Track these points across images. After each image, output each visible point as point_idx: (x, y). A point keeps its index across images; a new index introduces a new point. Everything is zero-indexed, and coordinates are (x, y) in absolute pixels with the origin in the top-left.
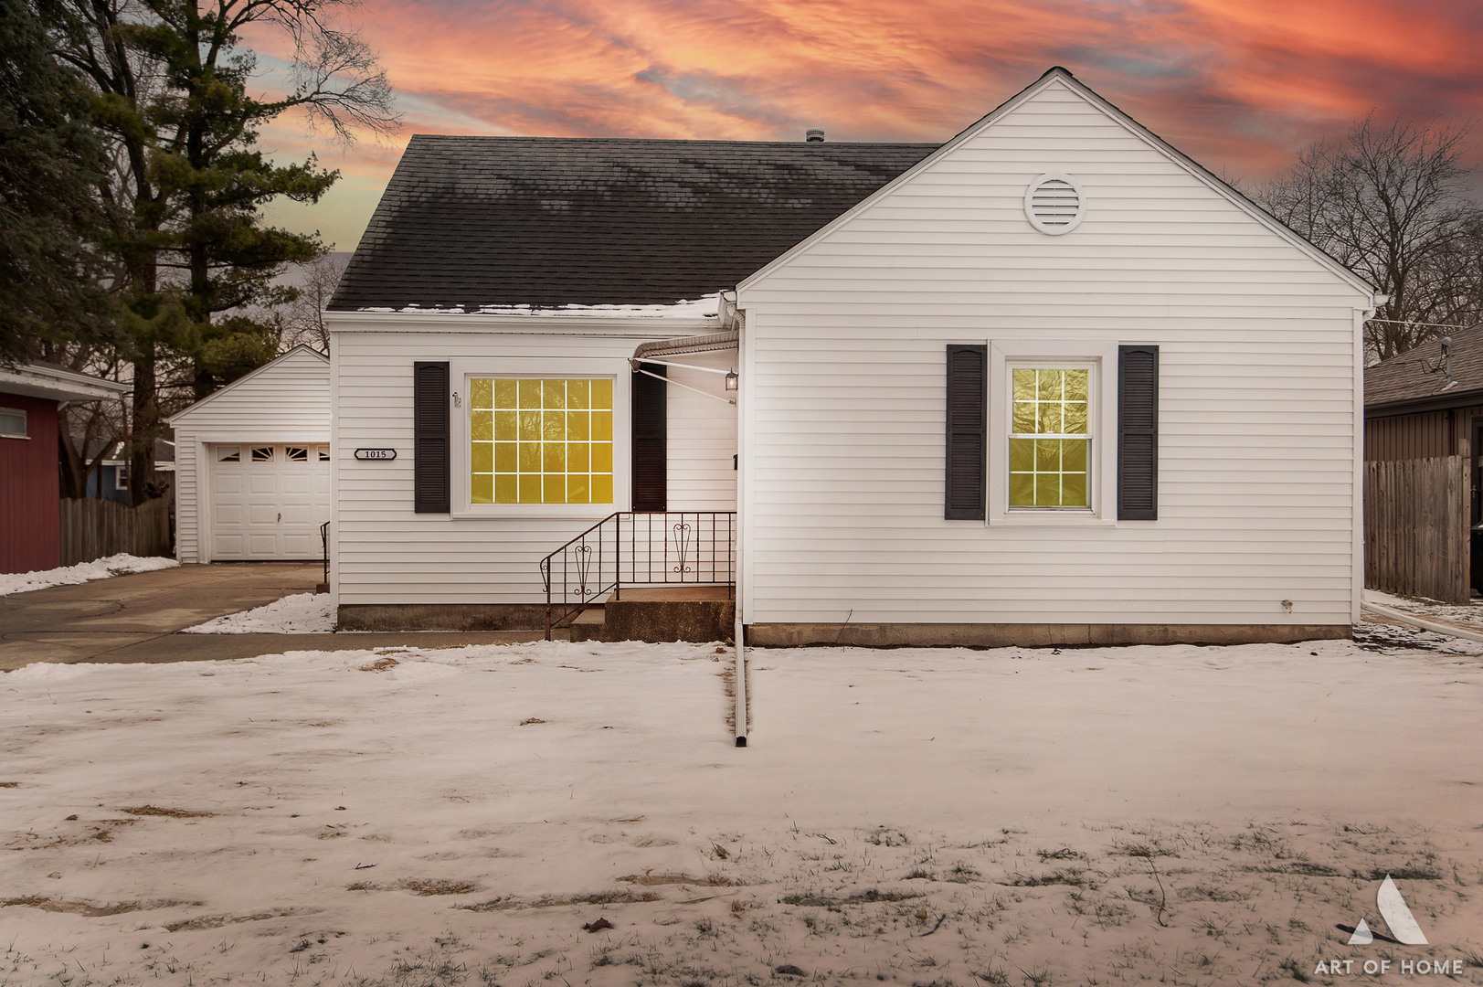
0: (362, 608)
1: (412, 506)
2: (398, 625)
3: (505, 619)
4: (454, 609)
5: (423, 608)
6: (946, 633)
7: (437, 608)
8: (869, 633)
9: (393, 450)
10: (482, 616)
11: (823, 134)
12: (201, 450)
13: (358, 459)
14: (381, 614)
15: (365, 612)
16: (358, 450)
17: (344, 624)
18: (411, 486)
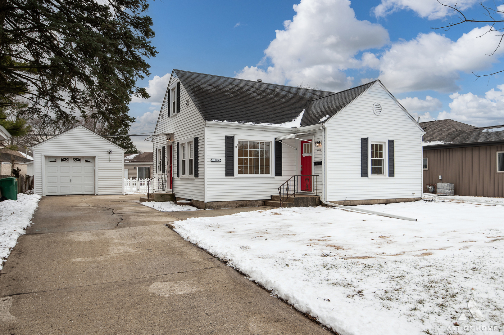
0: (212, 203)
1: (225, 175)
2: (221, 207)
3: (246, 204)
4: (235, 202)
5: (227, 202)
6: (361, 202)
8: (348, 203)
9: (220, 159)
10: (241, 204)
11: (261, 80)
12: (43, 158)
13: (212, 161)
14: (217, 204)
16: (212, 159)
17: (207, 207)
18: (225, 169)
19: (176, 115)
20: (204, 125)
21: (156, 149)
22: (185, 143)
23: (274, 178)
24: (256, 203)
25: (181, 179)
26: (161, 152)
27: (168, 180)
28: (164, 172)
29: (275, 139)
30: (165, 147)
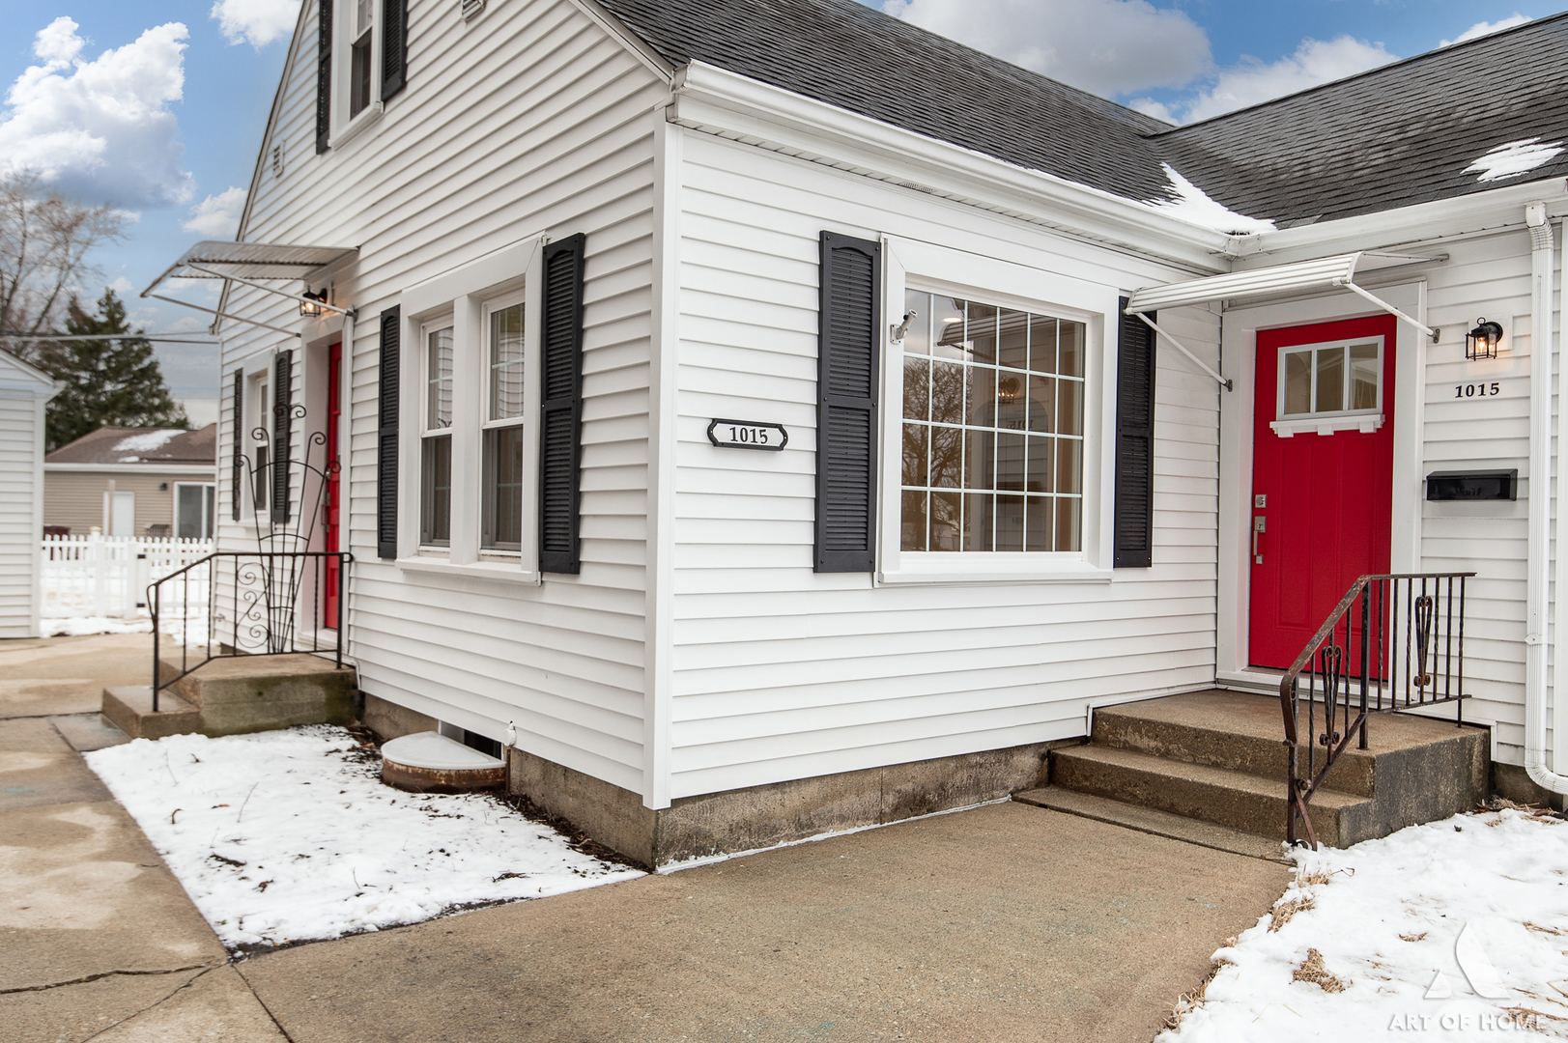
0: (706, 802)
1: (808, 561)
2: (774, 830)
3: (942, 786)
4: (869, 778)
5: (817, 784)
7: (840, 780)
9: (779, 427)
10: (909, 787)
13: (715, 443)
14: (744, 810)
15: (712, 810)
16: (715, 422)
17: (669, 847)
18: (808, 513)
19: (377, 118)
20: (661, 114)
21: (238, 375)
22: (447, 310)
23: (1107, 582)
24: (1000, 772)
25: (409, 572)
26: (264, 388)
27: (308, 574)
28: (281, 512)
29: (1124, 302)
30: (290, 352)
